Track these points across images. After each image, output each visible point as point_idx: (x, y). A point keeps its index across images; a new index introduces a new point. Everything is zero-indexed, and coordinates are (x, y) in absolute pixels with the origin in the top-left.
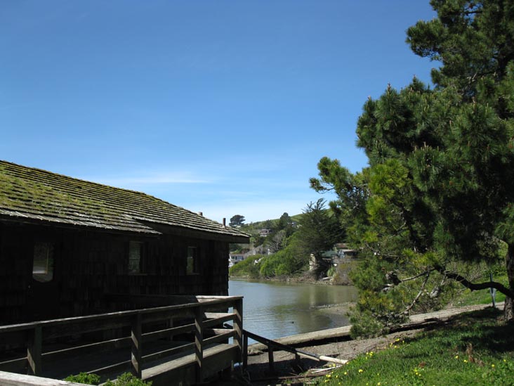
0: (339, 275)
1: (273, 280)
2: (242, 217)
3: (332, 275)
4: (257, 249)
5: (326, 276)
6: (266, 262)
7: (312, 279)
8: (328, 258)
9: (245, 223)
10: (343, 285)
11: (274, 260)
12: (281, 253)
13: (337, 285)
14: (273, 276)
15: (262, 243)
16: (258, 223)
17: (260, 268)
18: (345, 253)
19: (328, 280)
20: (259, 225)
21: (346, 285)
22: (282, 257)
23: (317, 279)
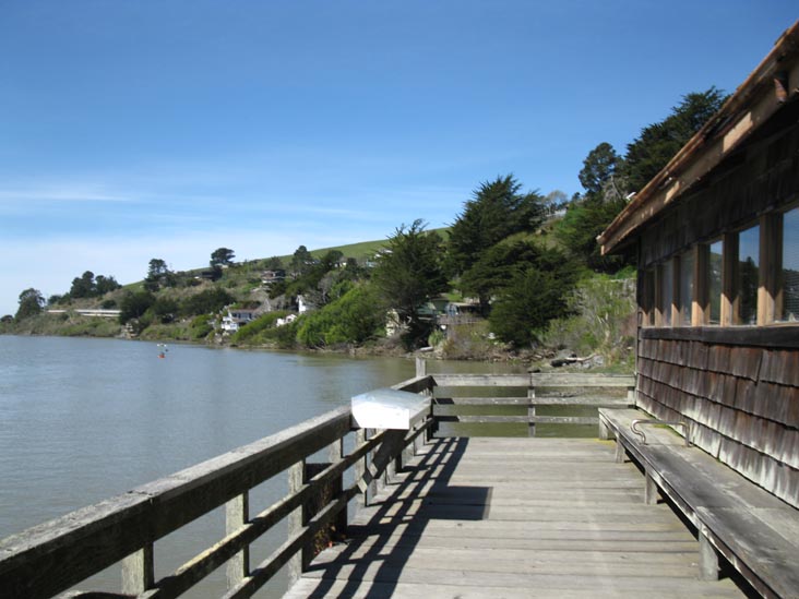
0: (452, 343)
1: (322, 351)
2: (230, 251)
3: (437, 343)
4: (275, 302)
5: (427, 345)
6: (308, 321)
7: (399, 349)
8: (429, 316)
9: (234, 260)
10: (460, 359)
11: (320, 318)
12: (330, 308)
13: (450, 359)
14: (321, 344)
15: (283, 292)
16: (255, 262)
17: (295, 332)
18: (458, 309)
19: (432, 350)
20: (259, 264)
21: (466, 359)
22: (336, 314)
23: (409, 350)
